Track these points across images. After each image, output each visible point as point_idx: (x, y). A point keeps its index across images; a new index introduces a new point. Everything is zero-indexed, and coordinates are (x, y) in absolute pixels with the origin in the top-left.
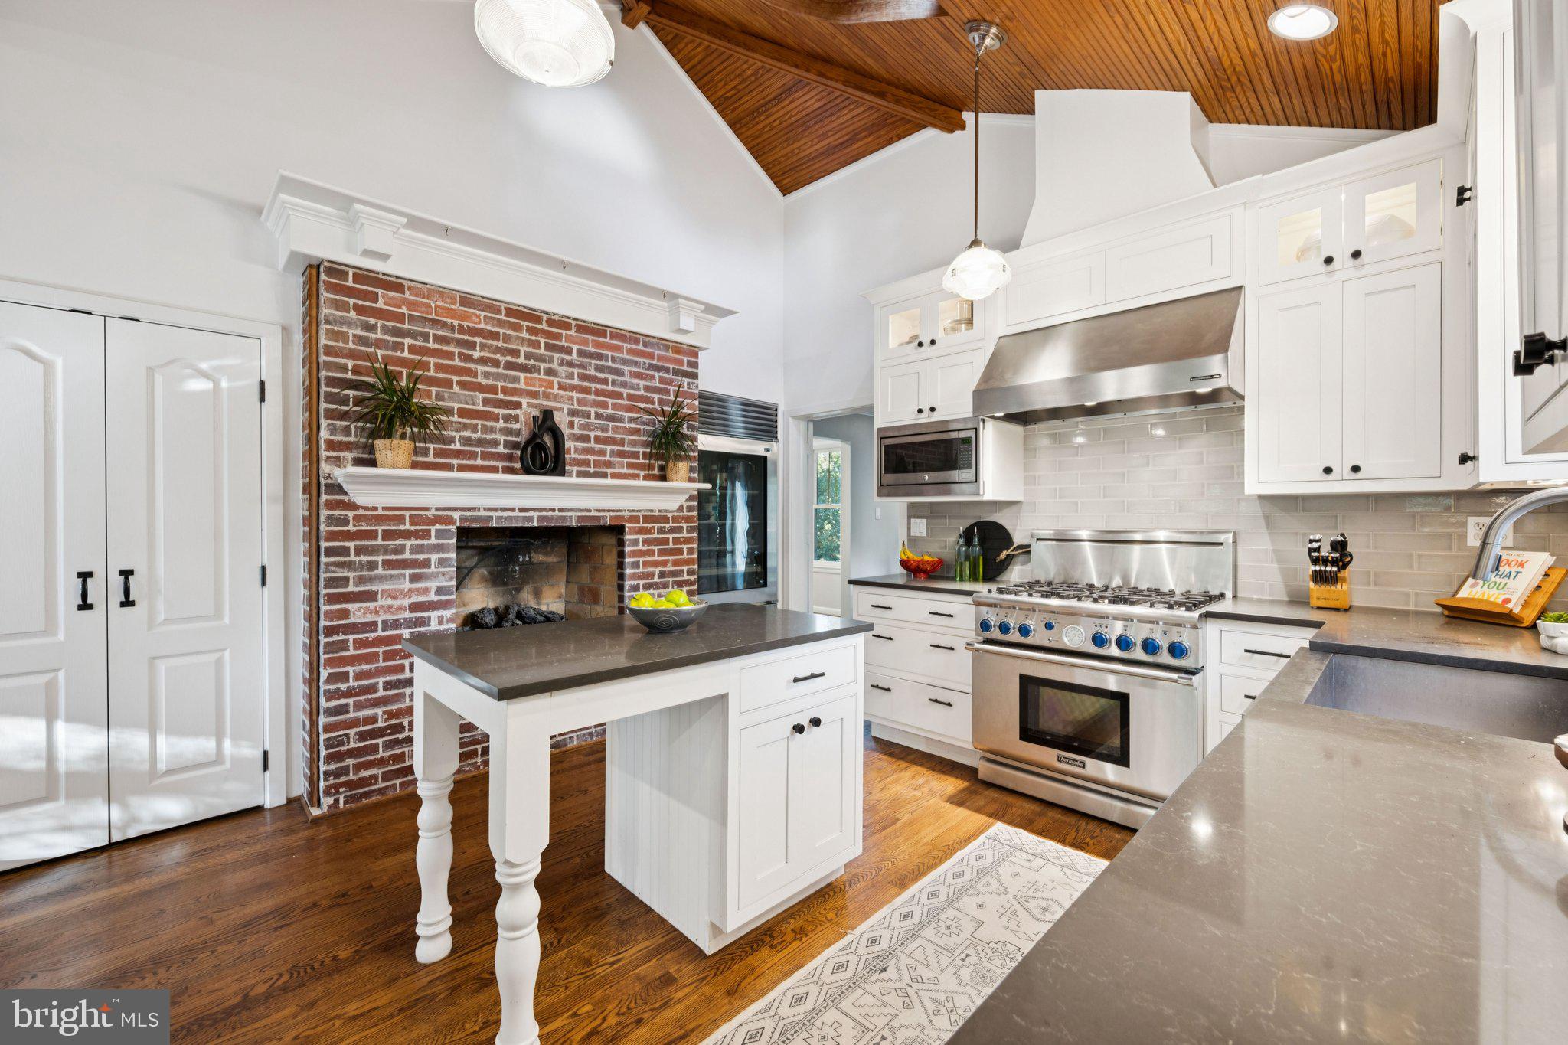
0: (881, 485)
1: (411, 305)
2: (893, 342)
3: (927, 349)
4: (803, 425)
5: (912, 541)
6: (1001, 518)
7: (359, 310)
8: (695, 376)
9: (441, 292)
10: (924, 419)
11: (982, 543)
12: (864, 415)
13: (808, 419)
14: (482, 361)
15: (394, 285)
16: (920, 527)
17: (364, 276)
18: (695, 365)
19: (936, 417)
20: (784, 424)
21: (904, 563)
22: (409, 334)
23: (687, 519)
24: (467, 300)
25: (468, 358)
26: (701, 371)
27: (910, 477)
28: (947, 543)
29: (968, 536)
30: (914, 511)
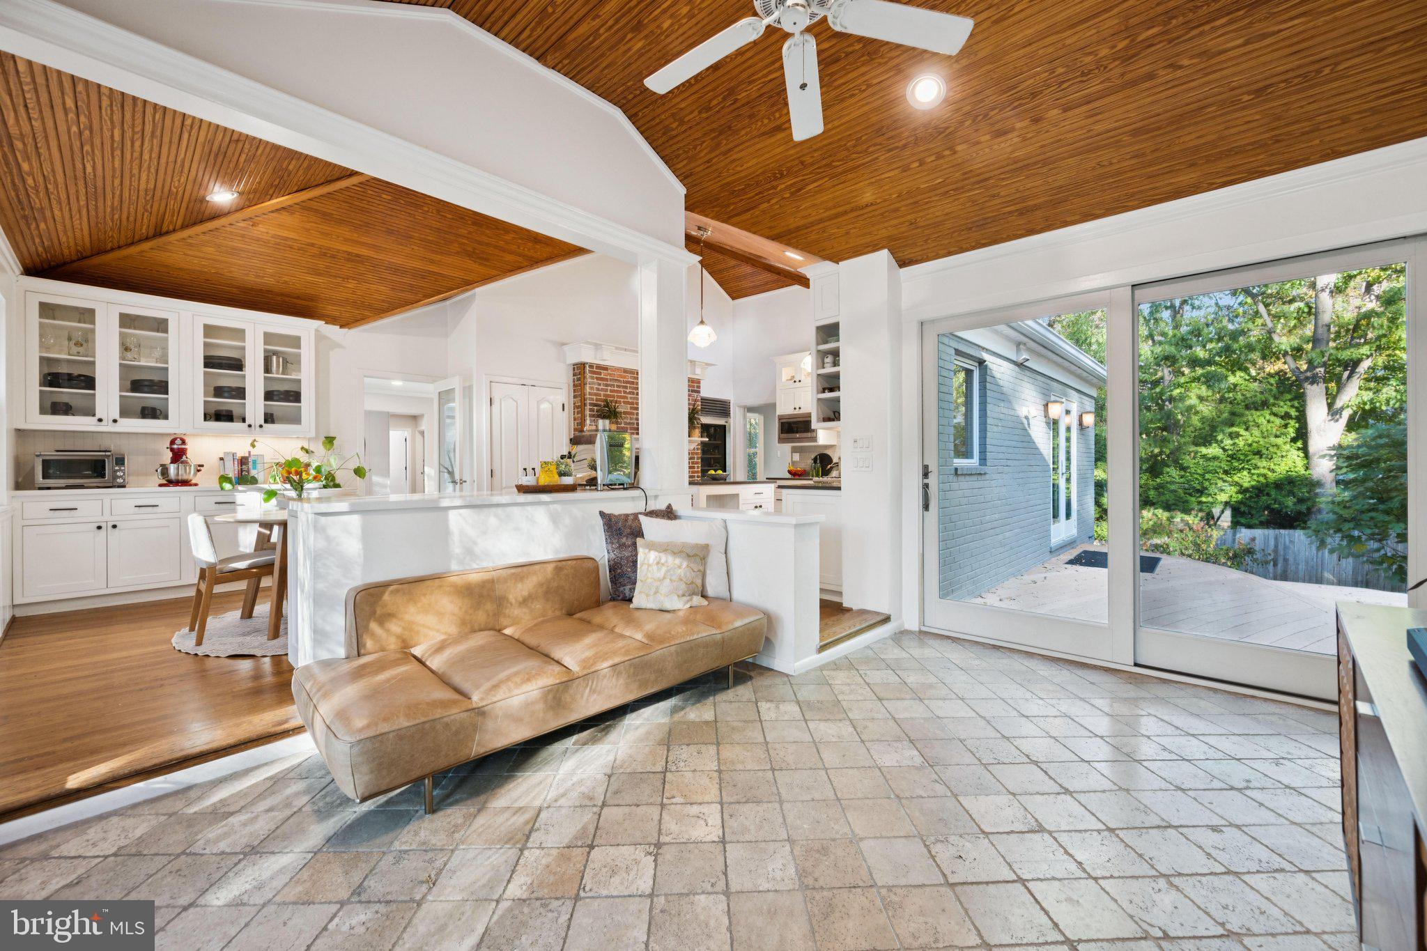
0: (779, 438)
1: (610, 375)
2: (784, 378)
3: (797, 383)
4: (742, 410)
5: (793, 463)
6: (828, 452)
7: (597, 378)
8: (699, 392)
9: (618, 369)
10: (797, 412)
11: (821, 462)
12: (773, 406)
13: (745, 407)
14: (630, 393)
15: (606, 369)
16: (797, 457)
17: (599, 367)
18: (699, 387)
19: (801, 411)
20: (734, 410)
21: (790, 472)
22: (611, 385)
23: (697, 454)
24: (626, 371)
25: (625, 392)
26: (701, 390)
27: (790, 435)
28: (807, 463)
29: (815, 460)
30: (794, 450)
